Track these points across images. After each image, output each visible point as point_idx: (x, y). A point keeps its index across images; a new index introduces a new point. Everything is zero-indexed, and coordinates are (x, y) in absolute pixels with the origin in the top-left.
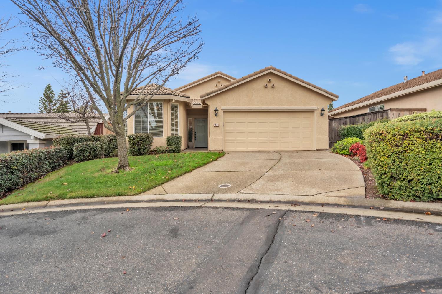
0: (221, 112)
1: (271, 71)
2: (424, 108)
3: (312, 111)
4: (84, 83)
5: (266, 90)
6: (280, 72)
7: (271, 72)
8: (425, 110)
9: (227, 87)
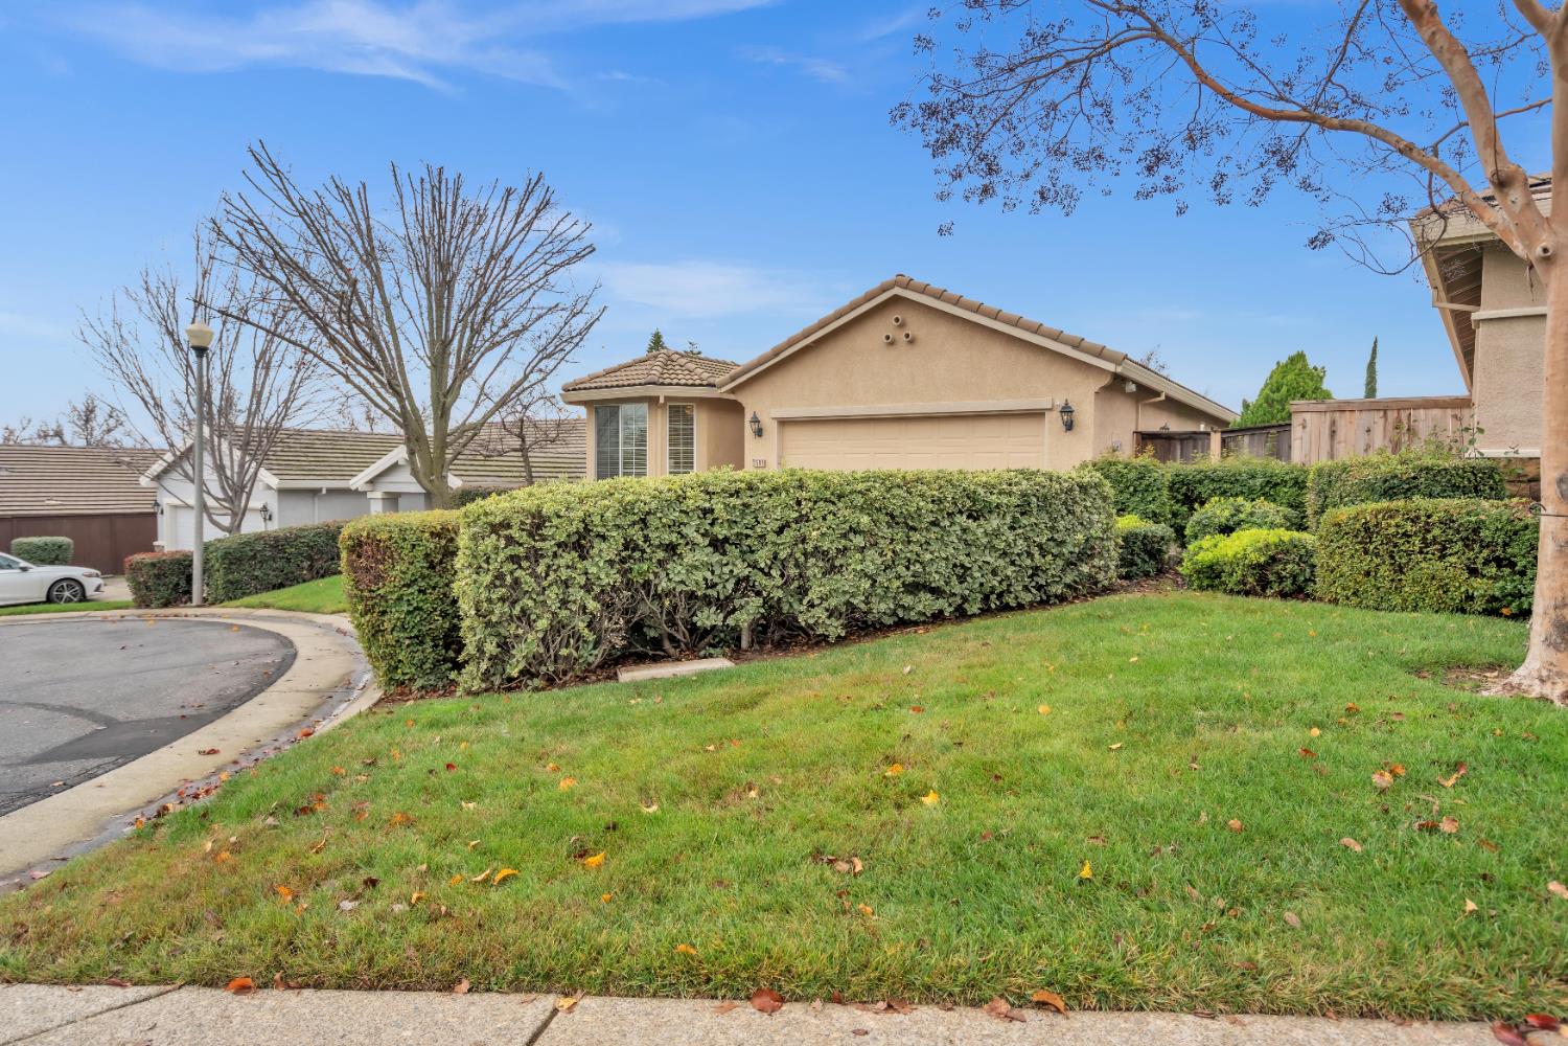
0: (771, 428)
1: (897, 291)
3: (1037, 415)
4: (356, 370)
5: (893, 353)
7: (896, 296)
9: (777, 355)
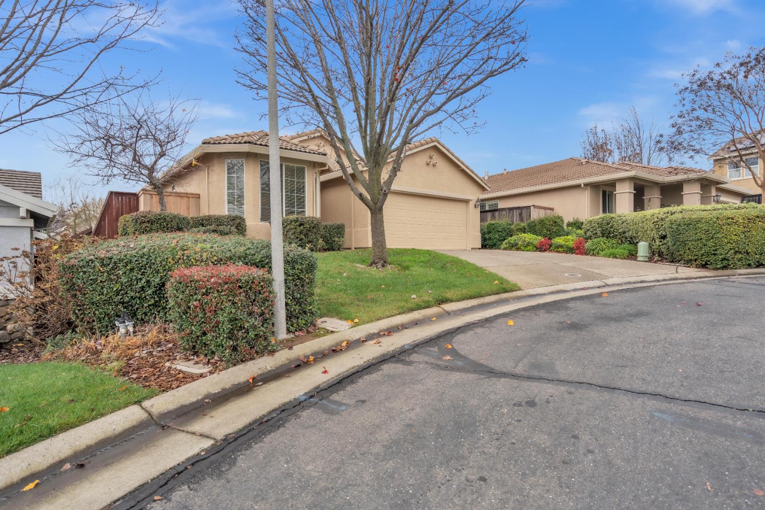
2: (551, 207)
3: (466, 202)
5: (428, 168)
6: (444, 147)
7: (435, 145)
8: (552, 209)
